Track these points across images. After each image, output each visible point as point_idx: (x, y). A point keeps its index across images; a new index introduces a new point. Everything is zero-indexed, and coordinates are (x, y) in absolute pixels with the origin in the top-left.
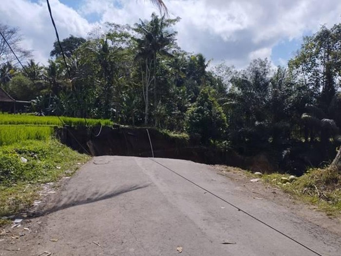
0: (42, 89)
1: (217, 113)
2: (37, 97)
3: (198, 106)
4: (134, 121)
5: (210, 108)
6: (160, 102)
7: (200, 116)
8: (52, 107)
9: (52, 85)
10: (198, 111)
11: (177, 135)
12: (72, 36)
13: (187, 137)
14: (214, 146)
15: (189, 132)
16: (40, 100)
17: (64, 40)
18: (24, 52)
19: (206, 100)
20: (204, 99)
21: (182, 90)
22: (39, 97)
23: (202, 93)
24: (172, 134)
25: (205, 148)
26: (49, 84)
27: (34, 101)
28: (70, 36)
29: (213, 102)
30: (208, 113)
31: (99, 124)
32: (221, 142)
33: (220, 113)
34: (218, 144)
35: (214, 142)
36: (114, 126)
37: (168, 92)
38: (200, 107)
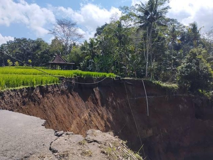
0: (86, 56)
1: (204, 68)
2: (83, 61)
3: (187, 63)
4: (136, 75)
5: (197, 64)
6: (154, 60)
7: (188, 71)
8: (91, 66)
9: (91, 53)
10: (187, 67)
11: (168, 85)
12: (106, 23)
13: (176, 87)
14: (202, 95)
15: (179, 83)
16: (84, 62)
17: (102, 26)
18: (79, 35)
19: (194, 58)
20: (192, 57)
21: (179, 53)
22: (84, 61)
23: (191, 52)
24: (164, 85)
25: (193, 96)
26: (90, 53)
27: (81, 63)
28: (105, 23)
29: (200, 59)
30: (195, 68)
31: (105, 76)
32: (209, 92)
33: (207, 68)
34: (206, 94)
35: (202, 91)
36: (116, 78)
37: (164, 54)
38: (188, 64)
